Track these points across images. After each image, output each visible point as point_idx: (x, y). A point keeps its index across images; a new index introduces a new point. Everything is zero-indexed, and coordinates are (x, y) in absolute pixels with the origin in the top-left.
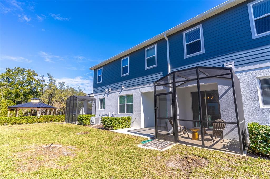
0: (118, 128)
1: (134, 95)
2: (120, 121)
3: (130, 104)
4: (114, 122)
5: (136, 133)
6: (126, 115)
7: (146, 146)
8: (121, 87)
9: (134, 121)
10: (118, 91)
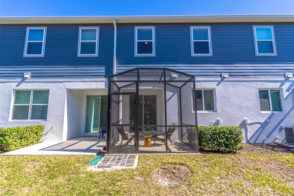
0: (19, 147)
1: (50, 91)
2: (23, 134)
3: (42, 104)
4: (11, 137)
5: (62, 150)
6: (29, 122)
7: (106, 167)
8: (22, 75)
9: (47, 132)
10: (11, 80)
